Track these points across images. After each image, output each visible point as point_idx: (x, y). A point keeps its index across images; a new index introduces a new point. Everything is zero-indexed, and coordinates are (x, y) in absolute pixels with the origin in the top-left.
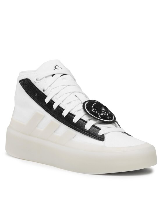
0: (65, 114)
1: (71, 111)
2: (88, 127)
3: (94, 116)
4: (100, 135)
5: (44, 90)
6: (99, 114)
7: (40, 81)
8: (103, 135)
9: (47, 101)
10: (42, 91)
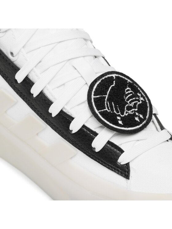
0: (54, 111)
1: (66, 107)
2: (98, 144)
3: (110, 123)
4: (122, 164)
5: (12, 54)
6: (119, 116)
7: (4, 34)
8: (128, 164)
9: (20, 77)
10: (10, 57)
